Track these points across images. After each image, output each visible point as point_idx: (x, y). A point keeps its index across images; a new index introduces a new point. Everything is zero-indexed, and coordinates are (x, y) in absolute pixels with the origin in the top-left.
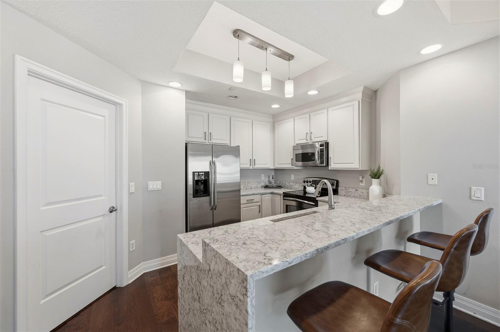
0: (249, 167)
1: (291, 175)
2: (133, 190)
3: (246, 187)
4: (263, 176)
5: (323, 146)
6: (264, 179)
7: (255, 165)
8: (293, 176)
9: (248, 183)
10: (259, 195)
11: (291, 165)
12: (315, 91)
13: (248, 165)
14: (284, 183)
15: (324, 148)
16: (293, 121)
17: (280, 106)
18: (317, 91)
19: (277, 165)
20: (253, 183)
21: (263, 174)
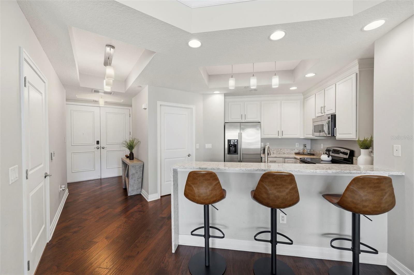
0: (277, 137)
1: (321, 144)
2: (198, 147)
3: (279, 152)
4: (297, 144)
5: (330, 119)
6: (298, 146)
7: (282, 136)
8: (322, 145)
9: (281, 149)
10: (282, 158)
11: (312, 135)
12: (313, 74)
13: (277, 135)
14: (316, 151)
15: (330, 120)
16: (314, 97)
17: (297, 88)
18: (314, 73)
19: (305, 135)
20: (286, 150)
21: (297, 143)
